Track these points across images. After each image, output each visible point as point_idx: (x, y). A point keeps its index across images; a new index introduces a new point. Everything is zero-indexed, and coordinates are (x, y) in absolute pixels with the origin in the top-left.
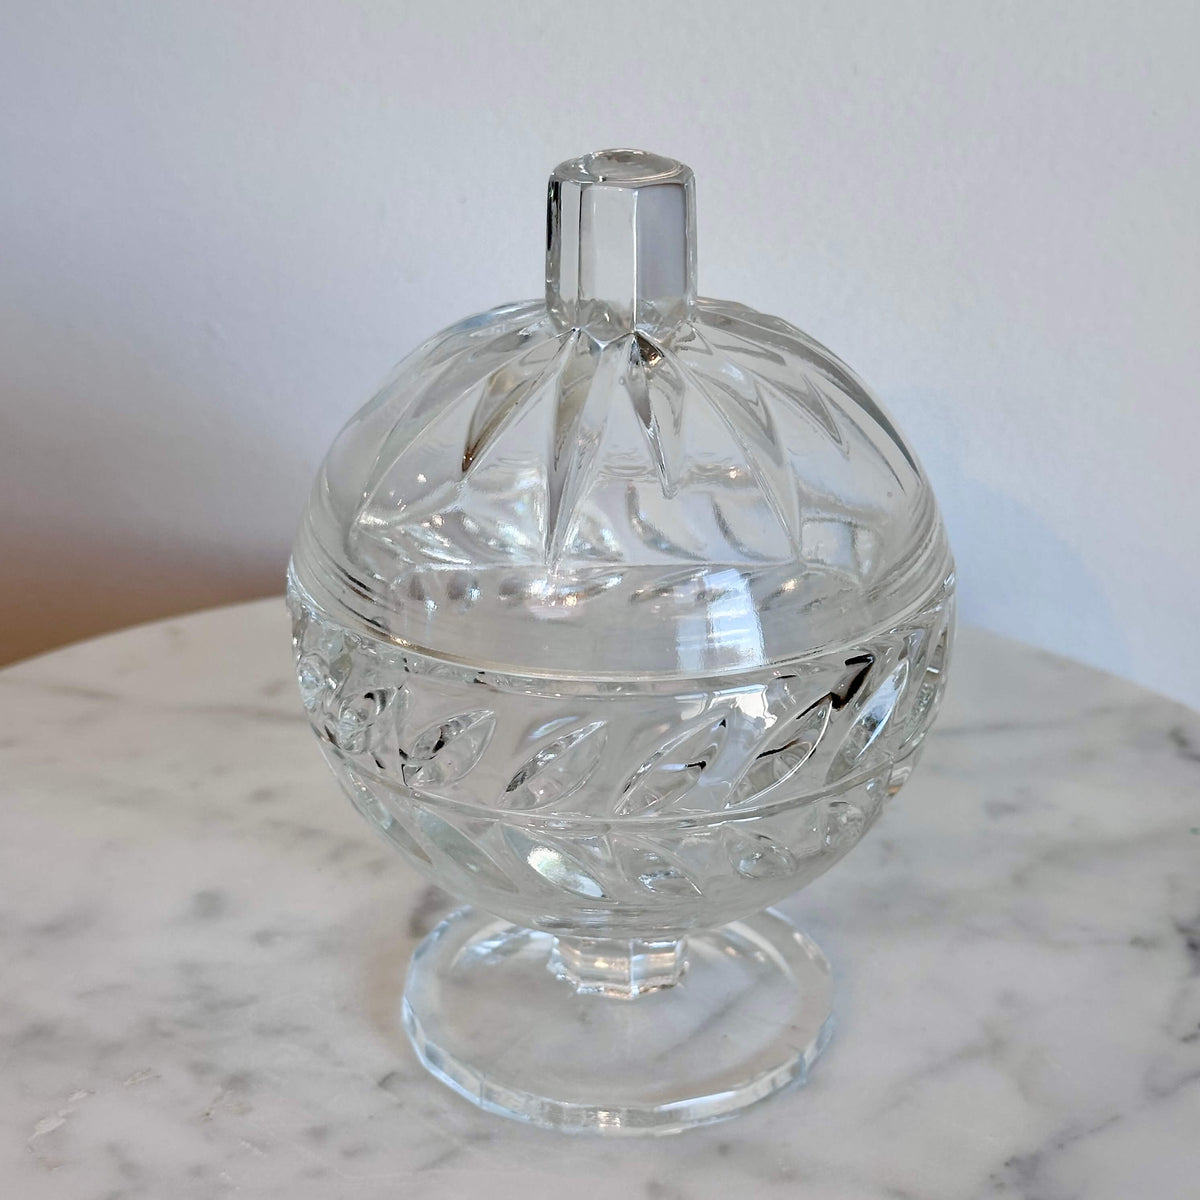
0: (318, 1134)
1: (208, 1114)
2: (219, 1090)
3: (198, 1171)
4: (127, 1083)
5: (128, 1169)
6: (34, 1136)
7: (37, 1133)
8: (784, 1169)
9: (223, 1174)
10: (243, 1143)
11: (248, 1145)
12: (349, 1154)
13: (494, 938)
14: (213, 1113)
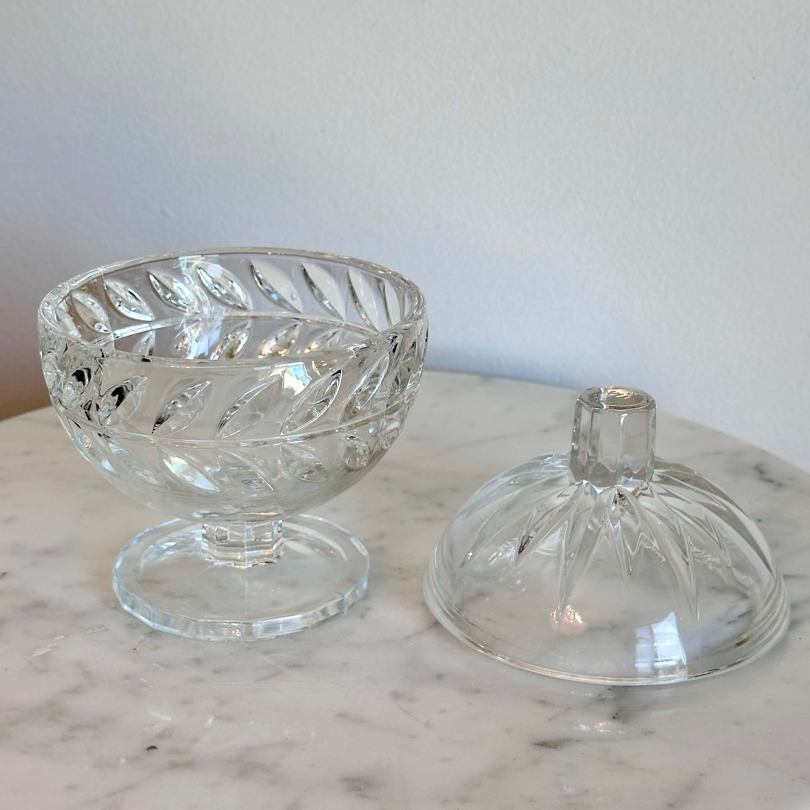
0: (198, 661)
1: (135, 649)
2: (143, 637)
3: (127, 677)
4: (88, 632)
5: (87, 674)
6: (32, 657)
7: (34, 655)
8: (475, 688)
9: (142, 679)
10: (155, 664)
11: (158, 665)
12: (216, 672)
13: (171, 540)
14: (138, 649)
